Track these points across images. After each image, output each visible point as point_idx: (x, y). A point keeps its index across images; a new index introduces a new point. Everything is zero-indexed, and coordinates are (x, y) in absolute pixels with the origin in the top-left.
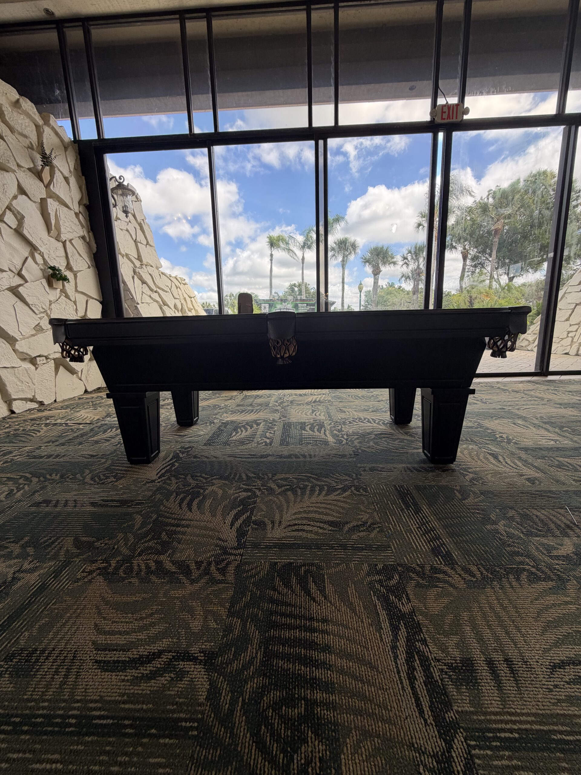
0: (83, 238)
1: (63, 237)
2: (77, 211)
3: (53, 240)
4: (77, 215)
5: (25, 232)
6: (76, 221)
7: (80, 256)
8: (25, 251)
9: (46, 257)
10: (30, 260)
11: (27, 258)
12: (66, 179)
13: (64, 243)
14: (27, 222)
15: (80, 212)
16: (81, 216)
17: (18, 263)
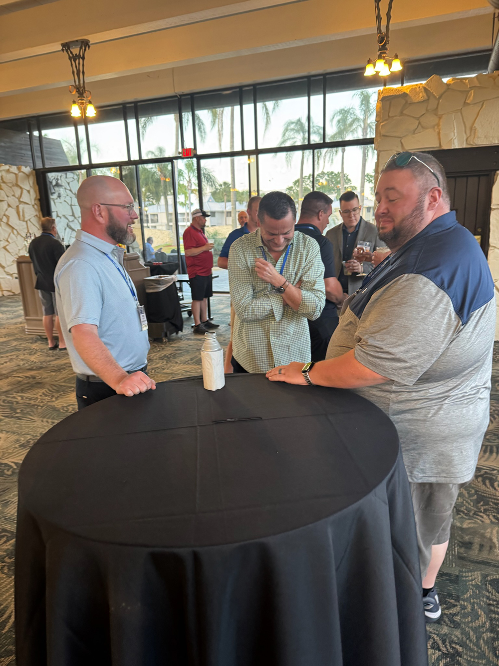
0: (37, 215)
1: (26, 220)
2: (33, 204)
3: (22, 222)
4: (33, 206)
5: (10, 223)
6: (33, 209)
7: (34, 225)
8: (9, 230)
9: (18, 230)
10: (12, 234)
11: (10, 233)
12: (29, 192)
13: (27, 222)
14: (11, 219)
15: (35, 204)
16: (35, 206)
17: (7, 236)
